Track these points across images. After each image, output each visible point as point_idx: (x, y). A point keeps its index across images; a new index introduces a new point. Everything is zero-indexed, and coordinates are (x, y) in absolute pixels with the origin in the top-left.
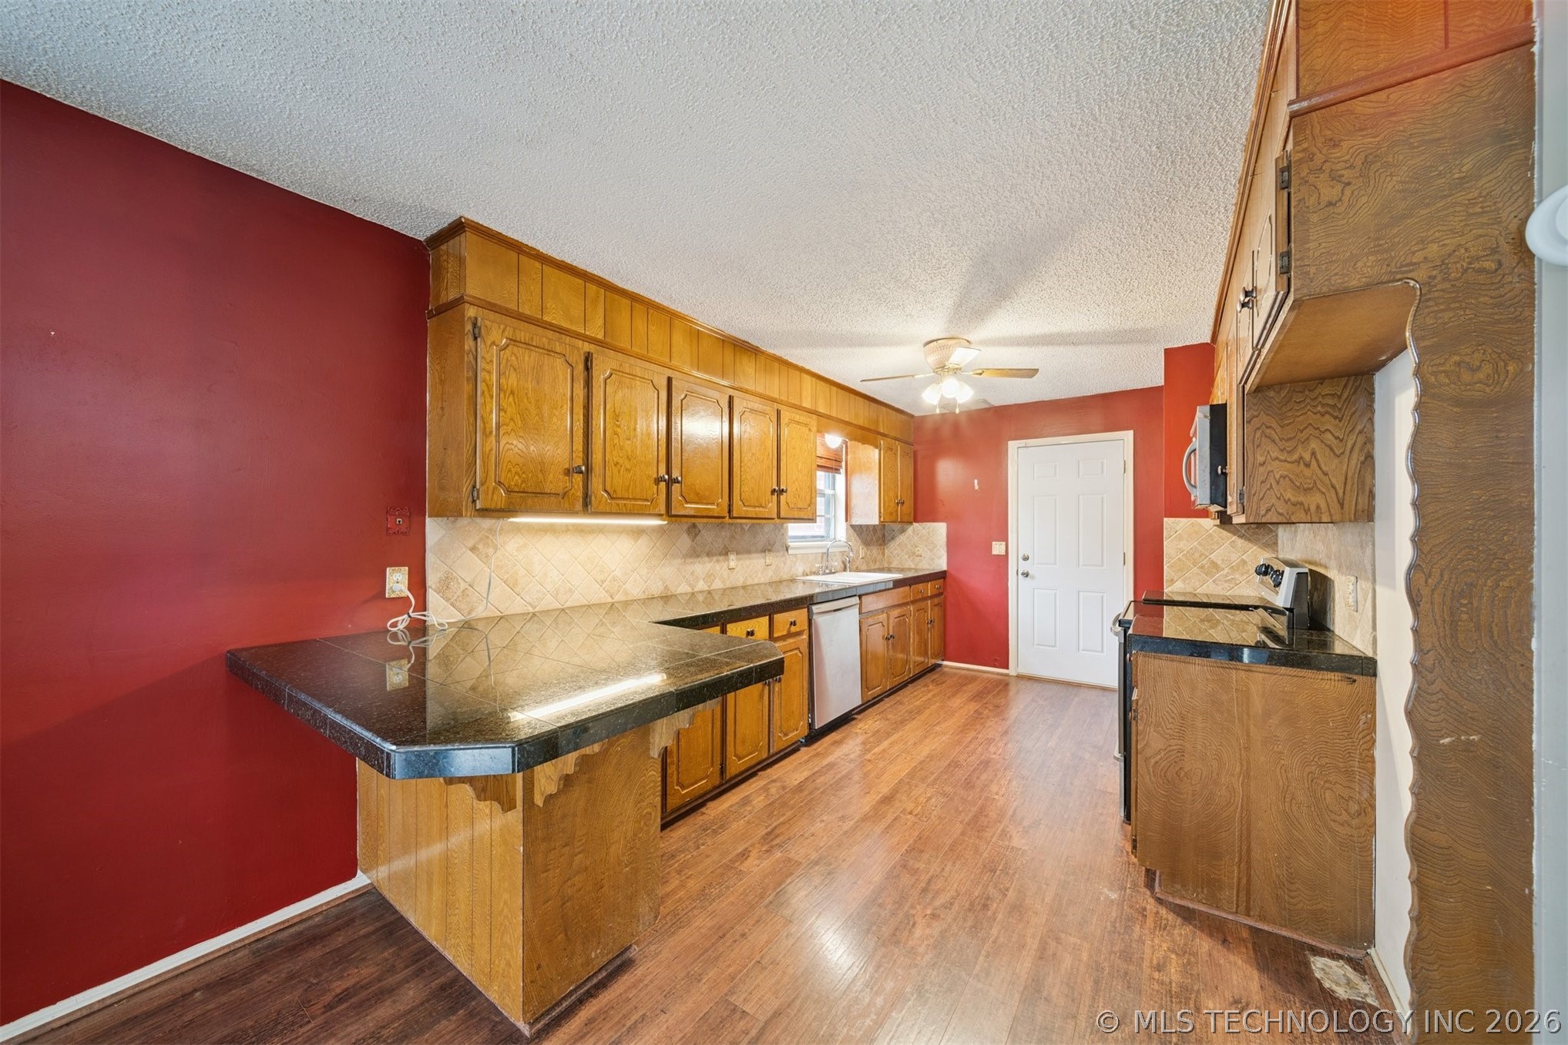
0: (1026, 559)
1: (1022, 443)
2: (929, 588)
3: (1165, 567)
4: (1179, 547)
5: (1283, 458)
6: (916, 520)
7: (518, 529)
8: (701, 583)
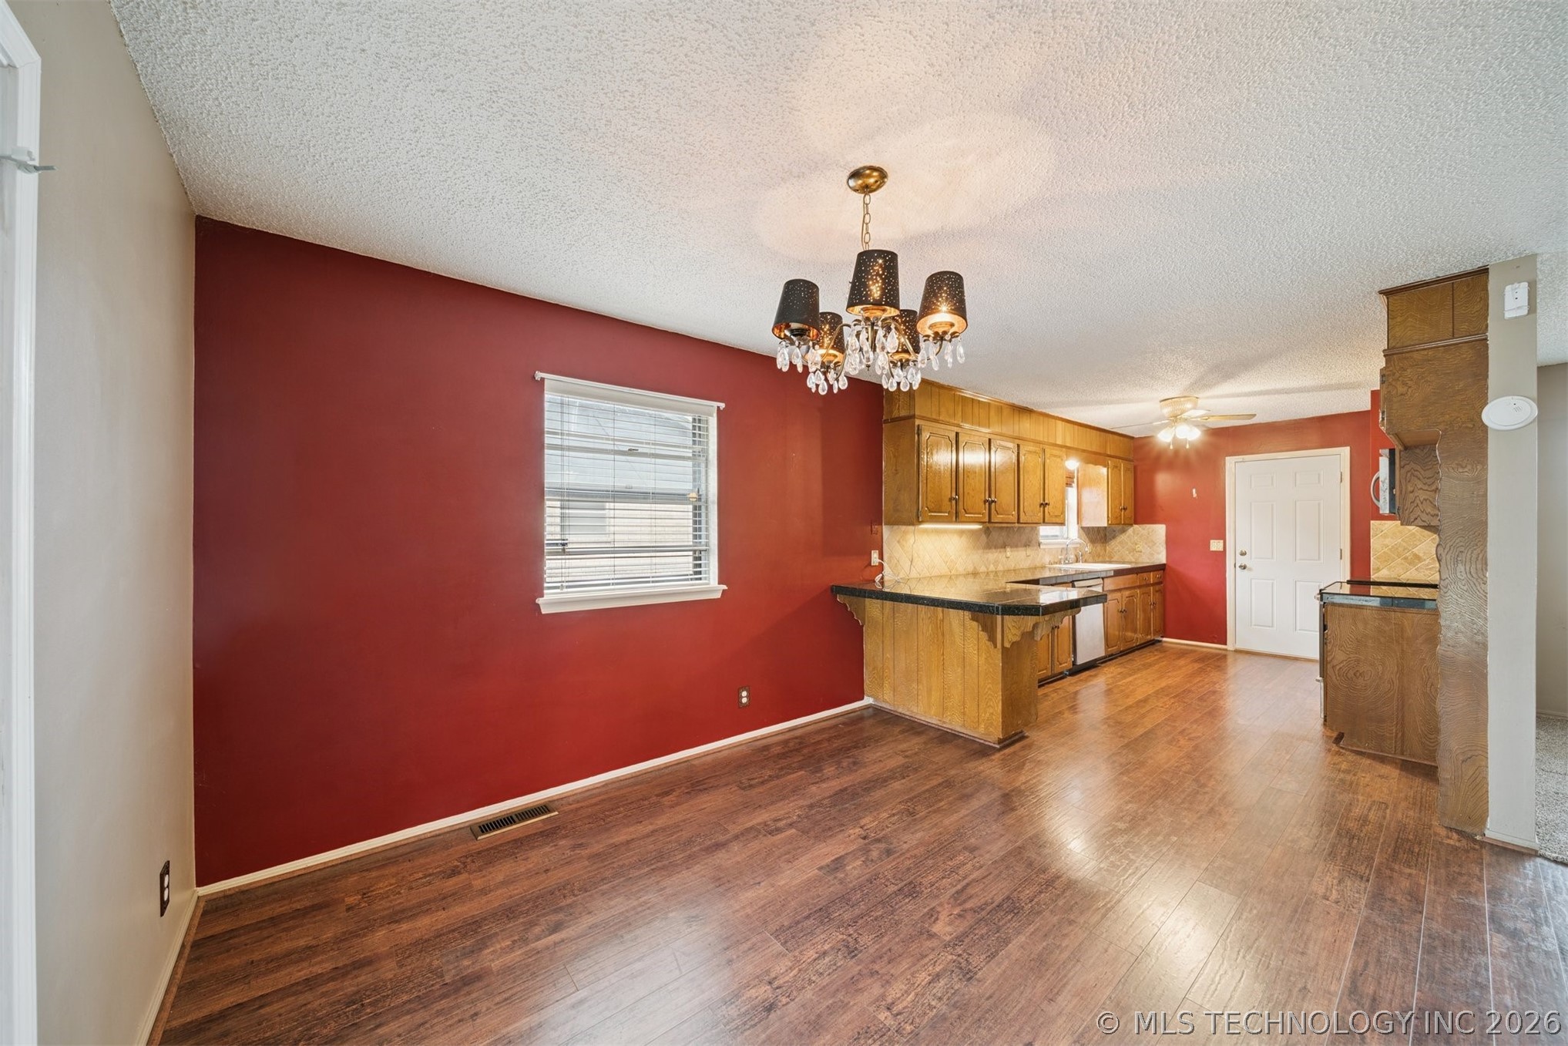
0: (1243, 554)
1: (1239, 458)
2: (1152, 577)
3: (1372, 559)
4: (1385, 543)
5: (1425, 488)
6: (1136, 522)
7: (926, 531)
8: (992, 566)
